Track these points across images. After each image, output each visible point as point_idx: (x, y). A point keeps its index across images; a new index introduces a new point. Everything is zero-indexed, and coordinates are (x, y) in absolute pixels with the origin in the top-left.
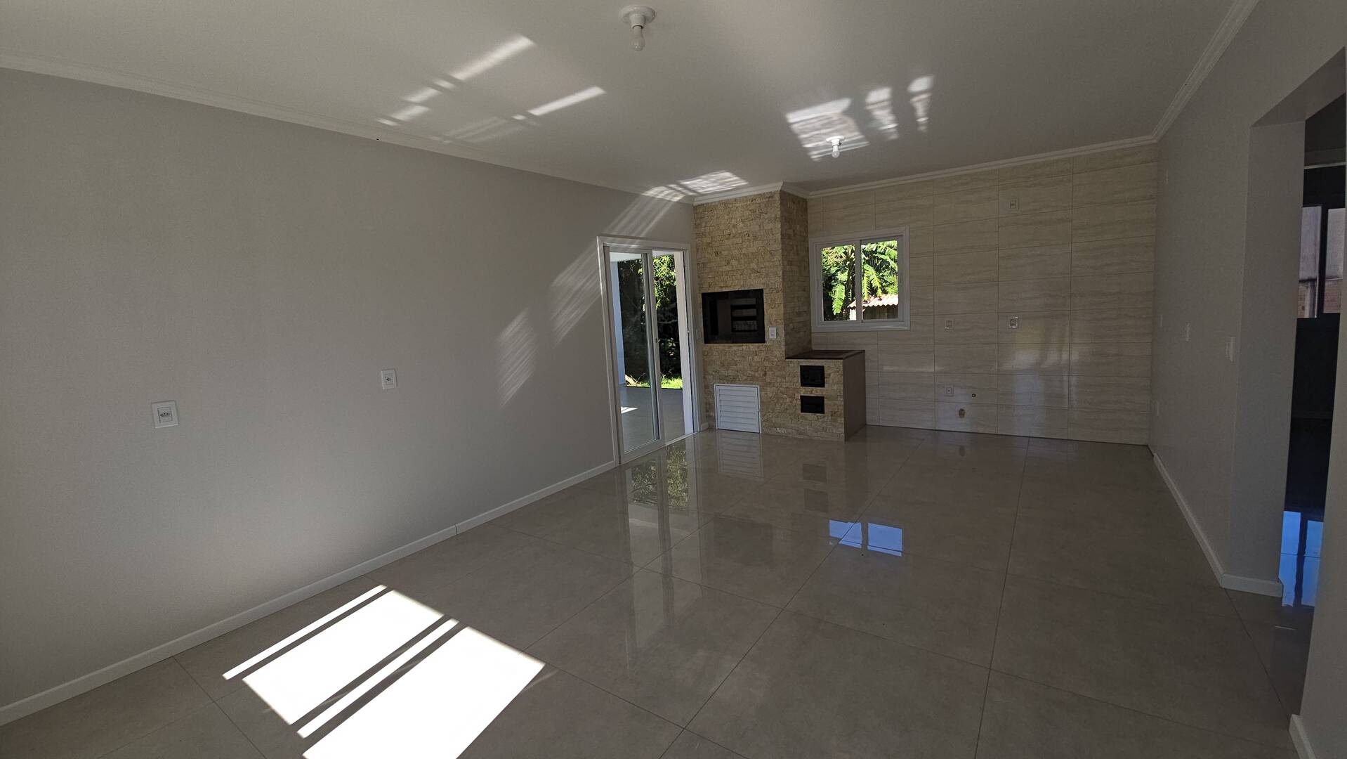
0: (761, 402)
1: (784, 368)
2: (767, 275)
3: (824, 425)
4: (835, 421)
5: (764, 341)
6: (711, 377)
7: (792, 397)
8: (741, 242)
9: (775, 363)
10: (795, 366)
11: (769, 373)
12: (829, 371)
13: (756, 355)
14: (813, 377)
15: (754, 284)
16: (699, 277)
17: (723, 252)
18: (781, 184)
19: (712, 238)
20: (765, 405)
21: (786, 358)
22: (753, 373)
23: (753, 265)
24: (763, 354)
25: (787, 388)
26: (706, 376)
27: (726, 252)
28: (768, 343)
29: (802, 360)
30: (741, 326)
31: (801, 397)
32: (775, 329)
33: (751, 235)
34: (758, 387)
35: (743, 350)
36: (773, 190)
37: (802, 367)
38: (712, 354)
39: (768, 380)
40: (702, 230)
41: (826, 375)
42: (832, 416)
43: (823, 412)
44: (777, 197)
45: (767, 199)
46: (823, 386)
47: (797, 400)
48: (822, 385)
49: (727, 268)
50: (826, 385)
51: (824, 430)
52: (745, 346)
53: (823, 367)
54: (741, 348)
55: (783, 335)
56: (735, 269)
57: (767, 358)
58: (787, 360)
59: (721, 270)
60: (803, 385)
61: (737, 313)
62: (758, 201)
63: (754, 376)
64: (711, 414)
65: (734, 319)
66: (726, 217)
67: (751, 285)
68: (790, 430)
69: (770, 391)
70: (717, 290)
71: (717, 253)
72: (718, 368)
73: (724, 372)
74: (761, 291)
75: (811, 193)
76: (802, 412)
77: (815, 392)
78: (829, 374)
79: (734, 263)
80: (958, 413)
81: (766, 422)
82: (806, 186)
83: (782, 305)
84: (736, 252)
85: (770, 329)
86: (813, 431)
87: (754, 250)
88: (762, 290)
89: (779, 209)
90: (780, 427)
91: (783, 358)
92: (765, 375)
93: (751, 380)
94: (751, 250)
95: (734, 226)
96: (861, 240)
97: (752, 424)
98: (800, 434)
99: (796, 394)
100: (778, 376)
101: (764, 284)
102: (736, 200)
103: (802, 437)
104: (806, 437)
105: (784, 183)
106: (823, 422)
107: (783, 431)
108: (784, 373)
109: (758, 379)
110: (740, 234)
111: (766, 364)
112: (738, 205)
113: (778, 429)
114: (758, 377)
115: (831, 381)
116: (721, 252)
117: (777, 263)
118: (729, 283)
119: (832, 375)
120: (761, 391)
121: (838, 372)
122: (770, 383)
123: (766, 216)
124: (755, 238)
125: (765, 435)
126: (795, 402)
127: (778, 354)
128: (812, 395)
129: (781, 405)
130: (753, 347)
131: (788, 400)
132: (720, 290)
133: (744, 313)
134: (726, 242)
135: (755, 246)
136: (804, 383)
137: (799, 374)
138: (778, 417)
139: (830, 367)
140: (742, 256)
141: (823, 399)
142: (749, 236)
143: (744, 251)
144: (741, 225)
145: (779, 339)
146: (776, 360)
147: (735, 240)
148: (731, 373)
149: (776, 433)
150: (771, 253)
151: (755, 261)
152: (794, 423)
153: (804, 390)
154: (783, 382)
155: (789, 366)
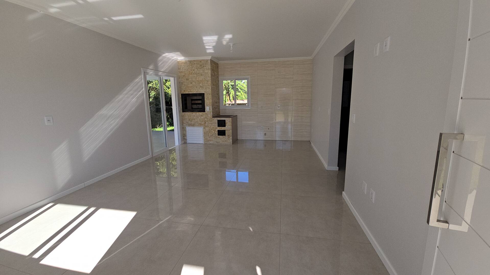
0: (204, 133)
1: (212, 121)
2: (206, 88)
3: (225, 139)
4: (229, 138)
5: (205, 112)
6: (185, 124)
7: (215, 130)
8: (196, 76)
9: (209, 119)
10: (216, 120)
11: (207, 123)
12: (227, 122)
13: (202, 116)
14: (222, 123)
15: (202, 92)
16: (180, 88)
17: (189, 79)
18: (211, 57)
19: (185, 73)
20: (205, 134)
21: (213, 117)
22: (201, 123)
23: (201, 85)
24: (204, 116)
25: (213, 127)
26: (183, 124)
27: (191, 79)
28: (206, 112)
29: (218, 118)
30: (195, 106)
31: (218, 130)
32: (209, 107)
34: (203, 127)
36: (208, 59)
37: (218, 120)
38: (185, 116)
39: (206, 125)
40: (181, 70)
41: (226, 123)
42: (228, 136)
43: (225, 135)
44: (209, 62)
45: (206, 62)
46: (225, 127)
47: (216, 131)
49: (191, 85)
50: (226, 126)
51: (226, 141)
52: (198, 113)
53: (225, 120)
54: (196, 114)
55: (212, 109)
56: (194, 85)
57: (206, 118)
58: (213, 118)
59: (189, 85)
60: (218, 126)
61: (193, 102)
62: (203, 62)
63: (201, 124)
64: (185, 138)
65: (192, 104)
66: (191, 67)
67: (200, 91)
68: (214, 142)
69: (207, 129)
70: (187, 93)
72: (187, 121)
73: (190, 123)
74: (204, 94)
75: (220, 62)
76: (218, 135)
77: (222, 128)
78: (227, 123)
79: (194, 83)
80: (264, 134)
81: (206, 140)
82: (219, 59)
83: (211, 99)
84: (194, 79)
85: (207, 107)
86: (222, 141)
89: (210, 66)
90: (210, 141)
91: (212, 117)
92: (205, 123)
93: (200, 125)
94: (200, 79)
95: (193, 70)
96: (236, 79)
97: (201, 141)
98: (218, 143)
99: (216, 130)
100: (210, 124)
101: (205, 91)
102: (194, 61)
103: (218, 144)
104: (220, 144)
105: (212, 57)
107: (212, 142)
108: (212, 122)
110: (196, 73)
111: (206, 119)
112: (195, 63)
114: (203, 124)
115: (228, 125)
116: (188, 79)
117: (209, 85)
118: (192, 91)
119: (228, 123)
120: (204, 129)
121: (230, 122)
122: (207, 126)
123: (206, 68)
124: (202, 75)
125: (205, 144)
127: (210, 116)
129: (211, 133)
130: (201, 113)
131: (213, 131)
132: (188, 93)
133: (197, 102)
134: (191, 76)
135: (201, 78)
136: (219, 126)
137: (217, 123)
138: (210, 138)
139: (227, 120)
140: (197, 81)
141: (225, 131)
142: (199, 74)
143: (197, 79)
144: (196, 70)
145: (210, 111)
146: (209, 118)
147: (194, 75)
148: (192, 123)
149: (209, 143)
150: (207, 81)
151: (201, 83)
152: (215, 139)
153: (219, 128)
154: (212, 125)
155: (214, 120)
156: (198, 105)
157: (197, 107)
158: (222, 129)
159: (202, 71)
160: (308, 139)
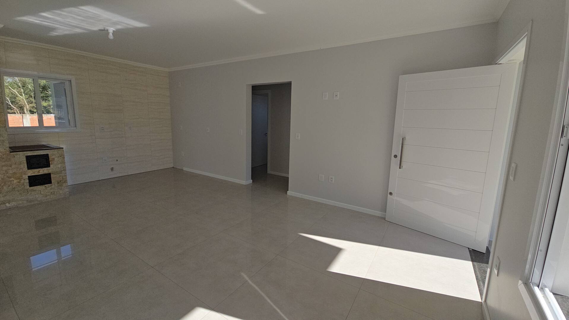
1: (8, 159)
4: (61, 186)
7: (20, 178)
10: (21, 157)
12: (53, 157)
14: (38, 162)
21: (11, 152)
25: (14, 173)
29: (28, 152)
31: (29, 177)
37: (28, 157)
41: (50, 160)
42: (58, 183)
43: (50, 183)
46: (49, 167)
47: (24, 179)
48: (48, 165)
50: (51, 166)
51: (53, 193)
53: (48, 155)
58: (12, 153)
68: (21, 202)
76: (30, 186)
78: (54, 159)
80: (110, 170)
86: (43, 196)
90: (9, 203)
91: (7, 153)
98: (30, 202)
99: (24, 176)
100: (3, 166)
103: (32, 203)
104: (37, 202)
106: (51, 189)
107: (13, 204)
108: (8, 163)
113: (7, 204)
115: (56, 163)
119: (56, 159)
121: (61, 157)
126: (22, 181)
127: (2, 149)
128: (39, 174)
129: (9, 186)
131: (15, 181)
136: (30, 167)
137: (25, 162)
138: (6, 196)
139: (53, 155)
141: (49, 175)
146: (1, 154)
149: (4, 208)
152: (23, 196)
153: (31, 172)
154: (9, 169)
155: (14, 157)
158: (41, 172)
160: (172, 165)
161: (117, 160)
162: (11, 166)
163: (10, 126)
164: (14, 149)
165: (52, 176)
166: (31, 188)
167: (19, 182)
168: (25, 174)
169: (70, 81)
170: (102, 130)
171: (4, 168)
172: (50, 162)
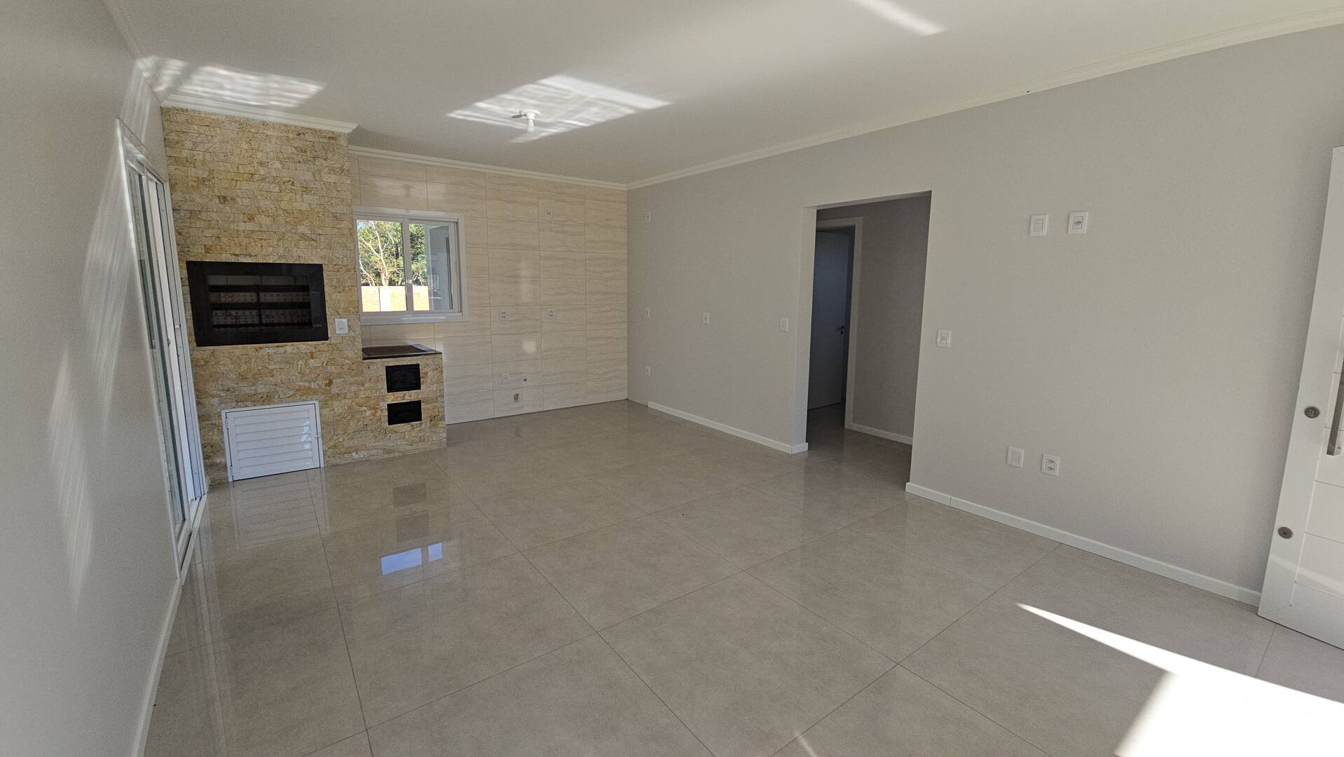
0: (322, 423)
1: (361, 371)
2: (329, 247)
3: (421, 434)
4: (435, 426)
5: (327, 339)
6: (215, 400)
7: (375, 408)
8: (276, 190)
9: (346, 368)
10: (379, 368)
11: (337, 381)
12: (427, 370)
13: (312, 358)
14: (404, 378)
15: (307, 256)
16: (182, 234)
17: (237, 200)
18: (354, 126)
19: (211, 172)
20: (328, 427)
21: (364, 359)
22: (307, 384)
23: (302, 229)
24: (324, 357)
25: (367, 397)
26: (204, 401)
27: (246, 201)
28: (333, 340)
29: (389, 359)
31: (388, 405)
32: (345, 321)
33: (298, 184)
34: (317, 403)
35: (285, 352)
36: (336, 130)
37: (387, 368)
38: (217, 363)
39: (334, 391)
40: (185, 153)
41: (421, 375)
42: (431, 421)
43: (419, 419)
44: (346, 141)
45: (325, 140)
46: (419, 388)
47: (382, 410)
48: (417, 386)
49: (250, 226)
50: (422, 386)
51: (422, 440)
52: (289, 347)
53: (418, 365)
54: (282, 350)
55: (359, 329)
56: (264, 229)
57: (331, 361)
58: (367, 361)
59: (233, 227)
60: (390, 389)
63: (309, 388)
64: (218, 461)
66: (245, 146)
67: (299, 257)
68: (374, 452)
69: (339, 406)
70: (225, 258)
71: (224, 199)
72: (231, 384)
73: (246, 389)
74: (318, 267)
76: (389, 424)
77: (409, 396)
78: (426, 373)
79: (264, 220)
80: (513, 399)
81: (331, 450)
84: (264, 204)
85: (337, 320)
86: (407, 444)
87: (305, 207)
88: (321, 265)
89: (347, 159)
90: (357, 451)
91: (360, 359)
92: (330, 383)
93: (304, 393)
94: (297, 205)
95: (261, 164)
97: (309, 457)
98: (388, 453)
99: (381, 404)
100: (351, 384)
101: (323, 258)
102: (265, 124)
103: (392, 456)
104: (397, 454)
106: (419, 431)
107: (363, 454)
108: (360, 378)
109: (315, 392)
110: (273, 177)
111: (332, 369)
112: (270, 133)
113: (354, 454)
114: (325, 391)
115: (429, 381)
116: (233, 199)
117: (345, 232)
118: (257, 250)
119: (430, 374)
120: (321, 408)
121: (437, 369)
122: (338, 395)
123: (325, 163)
124: (306, 190)
125: (331, 467)
126: (379, 413)
127: (350, 354)
128: (405, 401)
129: (359, 421)
130: (304, 347)
131: (368, 413)
132: (233, 259)
133: (225, 298)
134: (245, 185)
135: (303, 203)
137: (384, 377)
138: (352, 438)
139: (427, 365)
140: (281, 212)
141: (418, 403)
142: (293, 184)
143: (283, 205)
144: (277, 165)
145: (352, 334)
146: (347, 361)
147: (265, 186)
148: (261, 389)
149: (349, 461)
150: (336, 217)
151: (306, 222)
152: (379, 441)
153: (392, 397)
154: (361, 390)
155: (369, 368)
156: (233, 313)
157: (229, 321)
158: (407, 397)
159: (309, 176)
160: (622, 395)
161: (525, 380)
162: (363, 385)
163: (364, 310)
164: (371, 353)
165: (423, 406)
166: (392, 426)
167: (373, 415)
168: (383, 401)
169: (457, 223)
170: (502, 317)
171: (354, 388)
172: (421, 380)
